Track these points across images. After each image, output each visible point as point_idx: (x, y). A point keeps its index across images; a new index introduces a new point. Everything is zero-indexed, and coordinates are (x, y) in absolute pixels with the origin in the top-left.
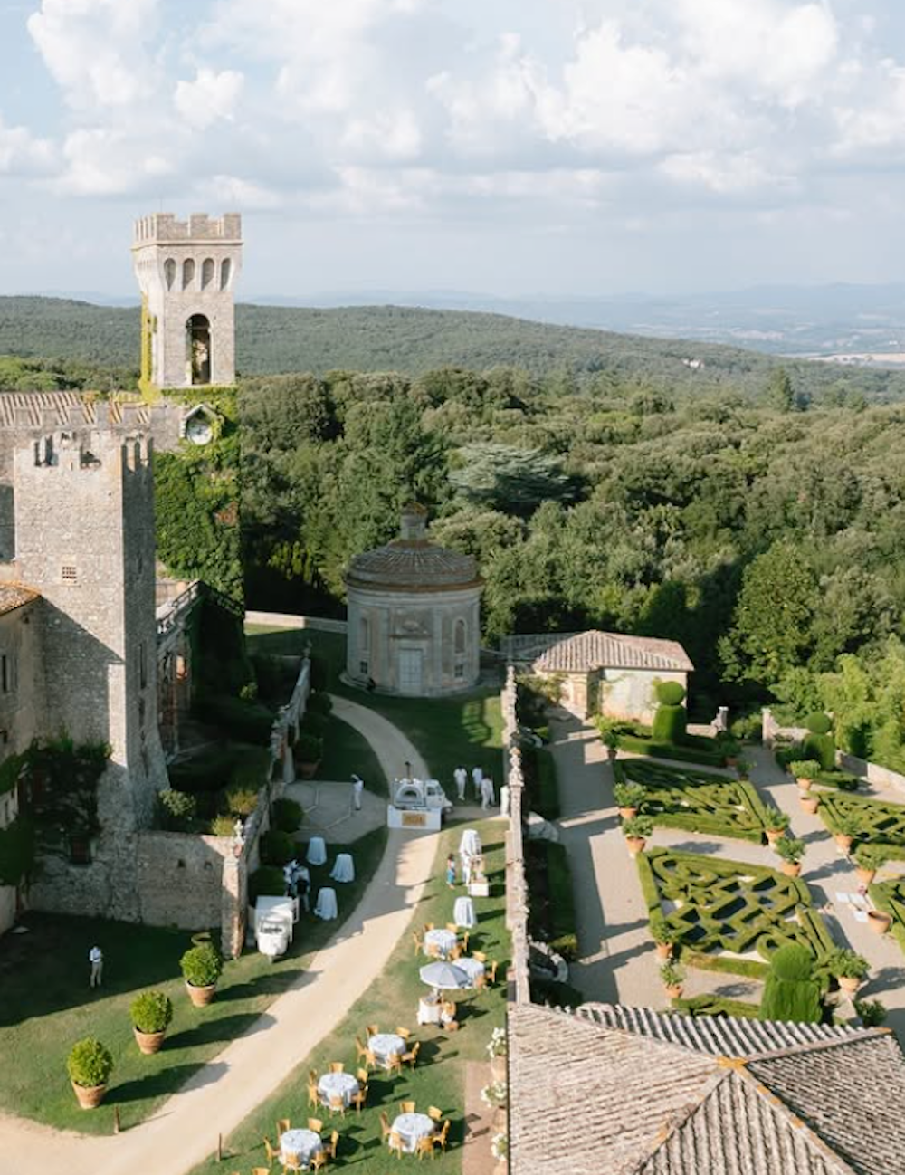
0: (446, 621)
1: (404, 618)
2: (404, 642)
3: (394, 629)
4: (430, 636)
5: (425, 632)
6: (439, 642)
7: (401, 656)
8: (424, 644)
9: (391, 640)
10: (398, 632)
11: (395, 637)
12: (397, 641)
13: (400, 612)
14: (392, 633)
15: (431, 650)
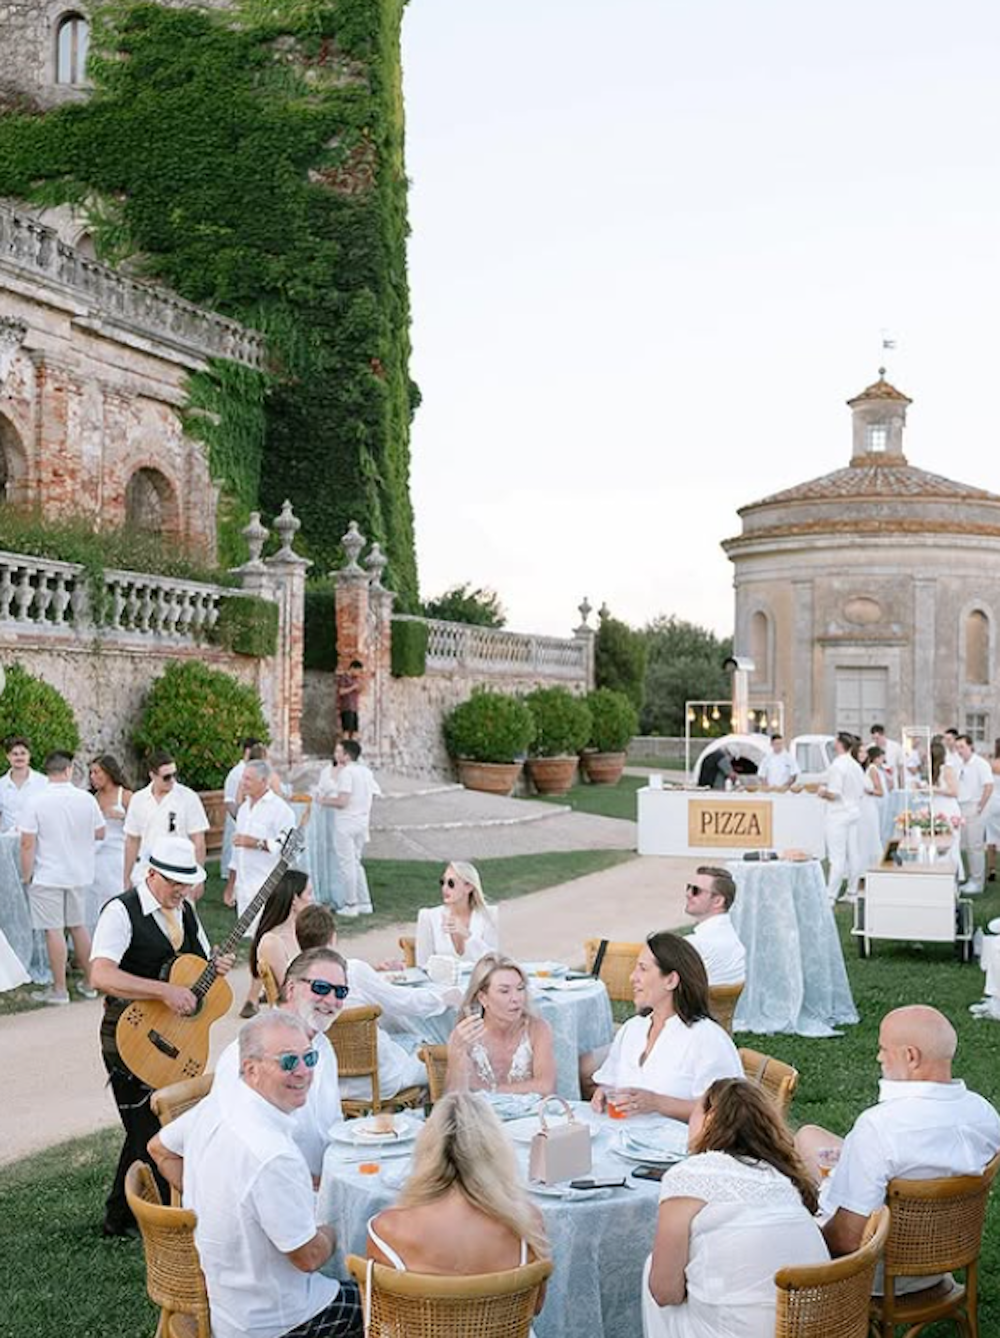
0: (946, 605)
1: (847, 597)
2: (849, 653)
3: (826, 625)
4: (906, 640)
5: (895, 628)
6: (927, 653)
7: (840, 686)
8: (891, 656)
9: (818, 648)
10: (834, 630)
11: (827, 641)
12: (830, 651)
13: (837, 584)
14: (819, 632)
15: (911, 668)
